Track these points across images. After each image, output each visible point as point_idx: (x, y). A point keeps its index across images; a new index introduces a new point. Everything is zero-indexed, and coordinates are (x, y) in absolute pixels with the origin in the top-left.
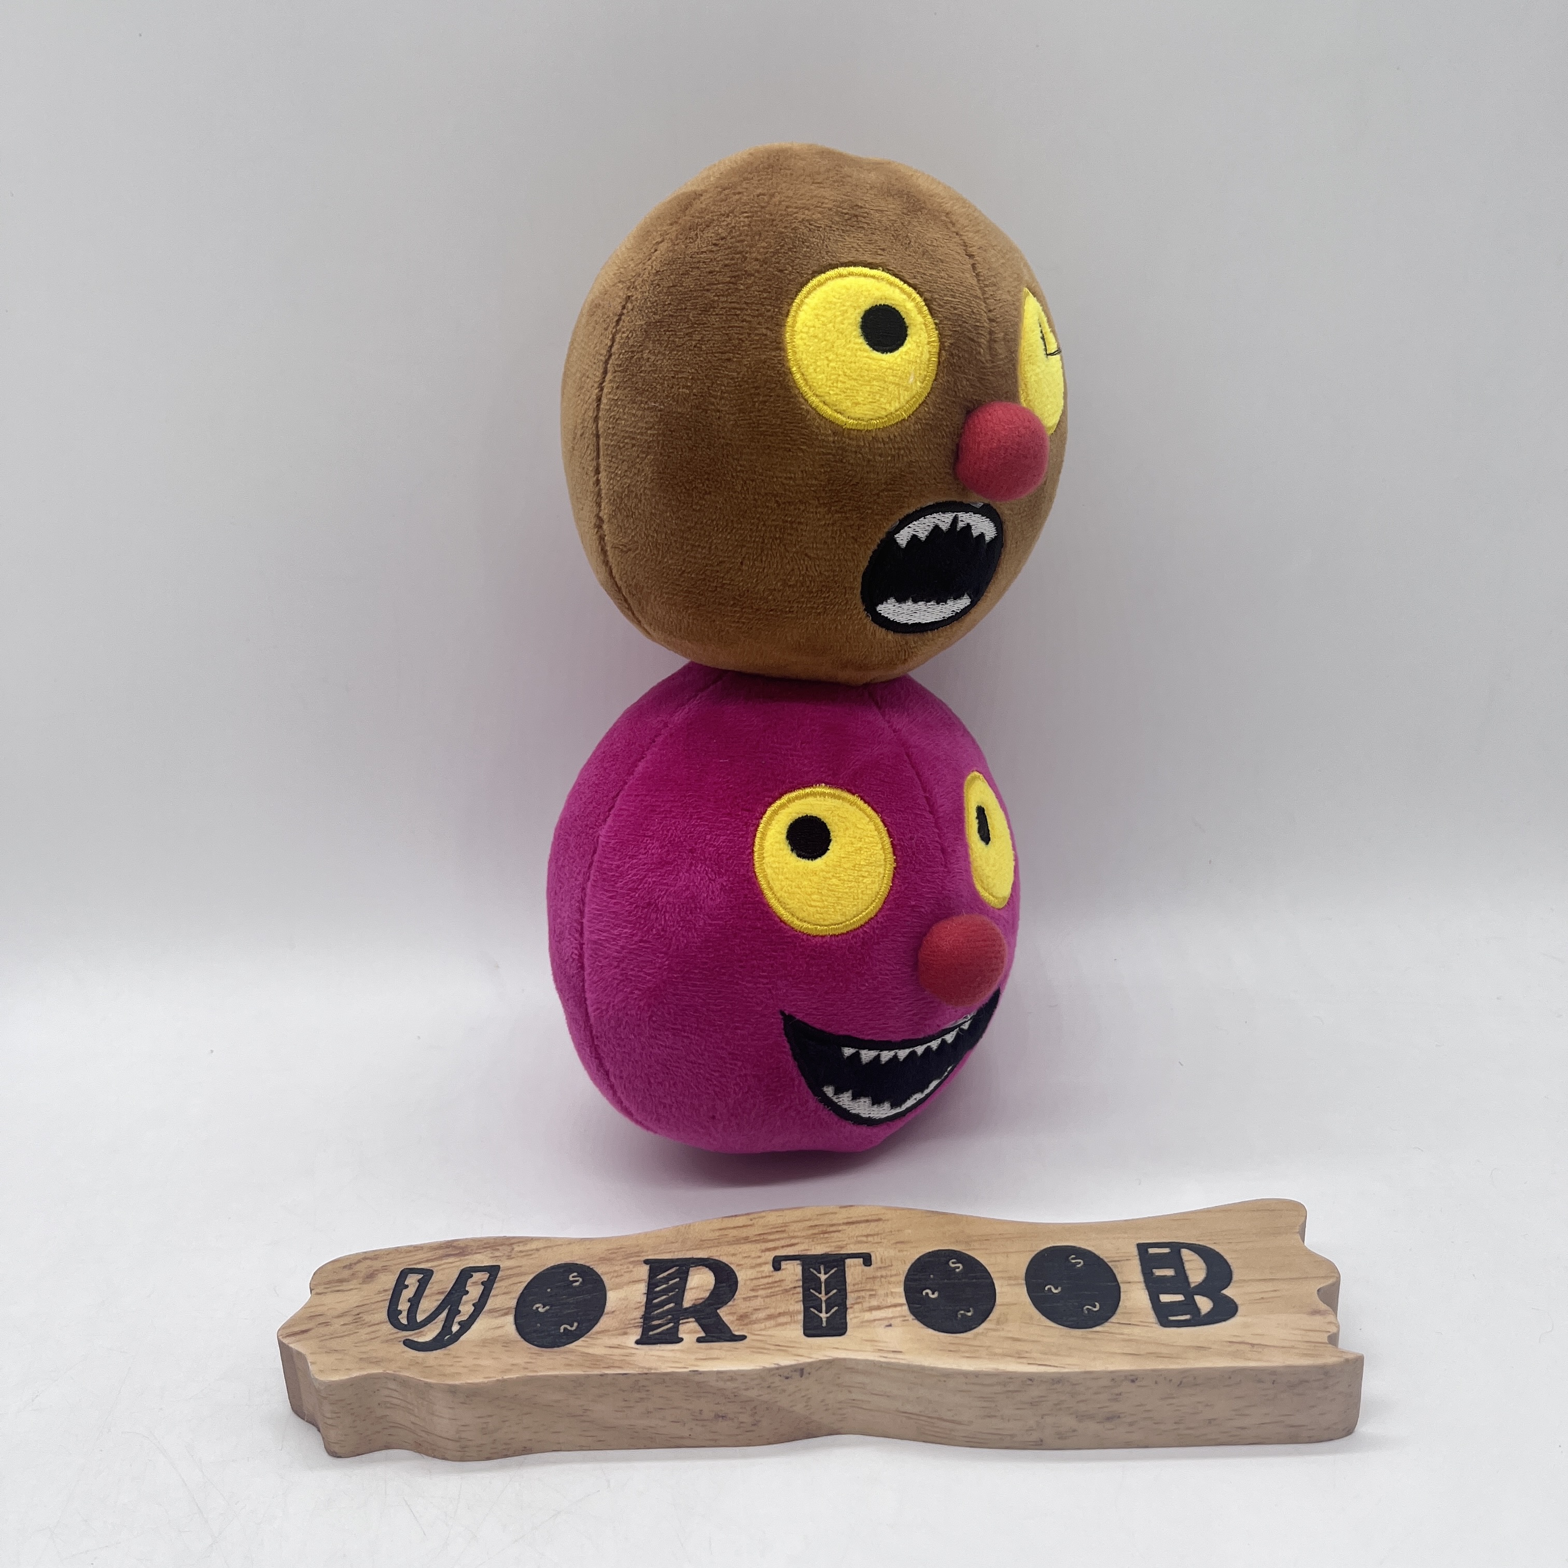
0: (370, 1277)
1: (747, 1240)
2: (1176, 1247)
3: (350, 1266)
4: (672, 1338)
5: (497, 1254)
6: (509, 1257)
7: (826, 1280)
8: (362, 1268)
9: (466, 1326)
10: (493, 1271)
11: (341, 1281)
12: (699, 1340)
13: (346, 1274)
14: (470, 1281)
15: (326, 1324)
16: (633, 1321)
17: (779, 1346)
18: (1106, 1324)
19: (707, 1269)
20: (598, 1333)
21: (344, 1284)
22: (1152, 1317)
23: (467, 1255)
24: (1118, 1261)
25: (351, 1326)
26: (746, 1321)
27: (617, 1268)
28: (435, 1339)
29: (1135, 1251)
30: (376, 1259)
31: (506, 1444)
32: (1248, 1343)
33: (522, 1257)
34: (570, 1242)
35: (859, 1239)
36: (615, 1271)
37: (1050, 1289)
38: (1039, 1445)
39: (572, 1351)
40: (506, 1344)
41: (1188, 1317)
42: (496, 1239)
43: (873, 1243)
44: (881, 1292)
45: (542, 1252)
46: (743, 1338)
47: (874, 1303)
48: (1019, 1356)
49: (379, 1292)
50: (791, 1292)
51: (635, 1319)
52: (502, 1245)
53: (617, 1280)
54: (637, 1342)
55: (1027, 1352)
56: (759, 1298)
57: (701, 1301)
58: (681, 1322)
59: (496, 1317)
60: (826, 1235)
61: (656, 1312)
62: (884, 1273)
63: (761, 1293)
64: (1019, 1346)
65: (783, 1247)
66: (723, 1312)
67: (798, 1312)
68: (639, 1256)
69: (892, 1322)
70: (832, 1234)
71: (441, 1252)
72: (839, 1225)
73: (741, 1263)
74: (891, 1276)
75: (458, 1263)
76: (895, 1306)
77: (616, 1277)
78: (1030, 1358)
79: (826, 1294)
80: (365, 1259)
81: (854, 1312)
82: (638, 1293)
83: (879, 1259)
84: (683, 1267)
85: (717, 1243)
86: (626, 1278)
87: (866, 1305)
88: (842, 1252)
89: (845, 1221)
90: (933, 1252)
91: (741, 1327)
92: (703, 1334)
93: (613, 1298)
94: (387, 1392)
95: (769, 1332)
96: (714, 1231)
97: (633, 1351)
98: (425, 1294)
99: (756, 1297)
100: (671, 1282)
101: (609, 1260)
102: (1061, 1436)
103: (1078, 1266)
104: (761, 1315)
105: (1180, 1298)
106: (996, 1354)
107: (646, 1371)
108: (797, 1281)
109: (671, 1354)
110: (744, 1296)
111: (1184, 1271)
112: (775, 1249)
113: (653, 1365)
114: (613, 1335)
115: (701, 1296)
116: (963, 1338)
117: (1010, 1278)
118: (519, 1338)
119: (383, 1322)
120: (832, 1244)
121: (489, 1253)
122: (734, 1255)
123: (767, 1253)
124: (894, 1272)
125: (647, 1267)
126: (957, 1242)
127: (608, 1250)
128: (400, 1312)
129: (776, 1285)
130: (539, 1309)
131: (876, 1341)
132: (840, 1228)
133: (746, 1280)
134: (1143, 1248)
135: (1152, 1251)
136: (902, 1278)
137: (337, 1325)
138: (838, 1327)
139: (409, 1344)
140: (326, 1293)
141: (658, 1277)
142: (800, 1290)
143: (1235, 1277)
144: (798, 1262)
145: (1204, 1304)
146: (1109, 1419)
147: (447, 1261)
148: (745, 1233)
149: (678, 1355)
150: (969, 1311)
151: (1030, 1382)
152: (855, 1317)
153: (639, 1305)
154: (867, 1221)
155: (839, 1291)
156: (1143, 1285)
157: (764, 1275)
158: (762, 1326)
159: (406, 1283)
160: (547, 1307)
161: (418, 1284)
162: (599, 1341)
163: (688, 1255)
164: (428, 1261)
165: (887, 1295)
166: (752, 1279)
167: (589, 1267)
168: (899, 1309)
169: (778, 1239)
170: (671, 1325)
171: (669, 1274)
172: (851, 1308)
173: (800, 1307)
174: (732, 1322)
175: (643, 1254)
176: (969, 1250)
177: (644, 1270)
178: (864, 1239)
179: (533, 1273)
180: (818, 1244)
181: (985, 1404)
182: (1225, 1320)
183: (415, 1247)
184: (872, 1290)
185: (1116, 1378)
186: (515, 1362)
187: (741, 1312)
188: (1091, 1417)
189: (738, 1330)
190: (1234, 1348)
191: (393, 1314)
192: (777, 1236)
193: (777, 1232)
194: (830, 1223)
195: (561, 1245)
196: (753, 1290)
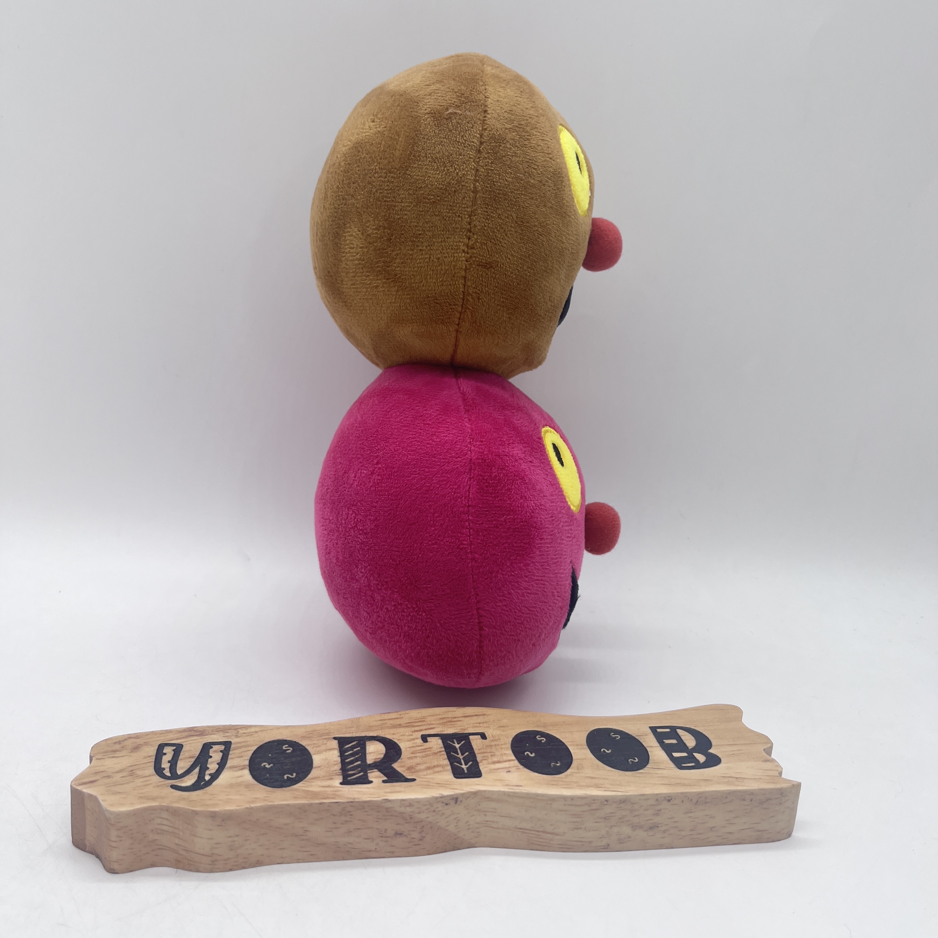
0: (136, 748)
1: (400, 726)
2: (673, 729)
3: (119, 742)
4: (365, 780)
5: (227, 734)
6: (237, 736)
7: (460, 747)
8: (129, 743)
9: (215, 776)
10: (227, 745)
11: (115, 751)
12: (384, 782)
13: (117, 747)
14: (211, 751)
15: (109, 777)
16: (335, 772)
17: (440, 784)
18: (645, 769)
19: (378, 742)
20: (313, 779)
21: (118, 753)
22: (672, 765)
23: (207, 735)
24: (641, 736)
25: (128, 778)
26: (413, 770)
27: (315, 742)
28: (193, 785)
29: (650, 731)
30: (138, 738)
31: (245, 858)
32: (734, 777)
33: (246, 736)
34: (278, 728)
35: (475, 725)
36: (314, 744)
37: (604, 751)
38: (606, 848)
39: (296, 790)
40: (248, 786)
41: (693, 764)
42: (223, 726)
43: (484, 727)
44: (497, 753)
45: (259, 733)
46: (414, 780)
47: (495, 759)
48: (597, 786)
49: (145, 758)
50: (439, 754)
51: (336, 771)
52: (230, 729)
53: (318, 749)
54: (341, 784)
55: (602, 784)
56: (418, 758)
57: (379, 760)
58: (368, 772)
59: (236, 771)
60: (452, 723)
61: (349, 767)
62: (496, 743)
63: (418, 755)
64: (595, 781)
65: (426, 729)
66: (396, 766)
67: (447, 765)
68: (330, 735)
69: (510, 769)
70: (456, 723)
71: (186, 734)
72: (459, 717)
73: (400, 738)
74: (502, 745)
75: (200, 740)
76: (509, 761)
77: (316, 747)
78: (605, 787)
79: (462, 754)
80: (130, 738)
81: (483, 765)
82: (335, 755)
83: (490, 735)
84: (362, 742)
85: (382, 728)
86: (323, 747)
87: (490, 760)
88: (465, 732)
89: (463, 715)
90: (524, 732)
91: (411, 774)
92: (385, 778)
93: (317, 759)
94: (159, 821)
95: (430, 776)
96: (376, 721)
97: (341, 789)
98: (180, 757)
99: (416, 757)
100: (355, 750)
101: (309, 737)
102: (621, 841)
103: (617, 738)
104: (422, 767)
105: (685, 754)
106: (582, 786)
107: (352, 800)
108: (441, 748)
109: (366, 790)
110: (408, 757)
111: (682, 741)
112: (421, 730)
113: (356, 796)
114: (323, 780)
115: (378, 757)
116: (558, 778)
117: (577, 745)
118: (256, 782)
119: (153, 775)
120: (458, 728)
121: (221, 734)
122: (393, 734)
123: (416, 733)
124: (503, 743)
125: (336, 742)
126: (538, 726)
127: (307, 732)
128: (164, 769)
129: (427, 750)
130: (266, 766)
131: (503, 780)
132: (460, 719)
133: (406, 748)
134: (654, 729)
135: (659, 730)
136: (509, 746)
137: (117, 777)
138: (475, 772)
139: (173, 787)
140: (104, 758)
141: (345, 747)
142: (444, 753)
143: (713, 744)
144: (438, 738)
145: (701, 758)
146: (651, 828)
147: (191, 739)
148: (398, 722)
149: (372, 790)
150: (558, 763)
151: (606, 803)
152: (485, 767)
153: (336, 763)
154: (477, 715)
155: (470, 753)
156: (660, 748)
157: (417, 745)
158: (425, 773)
159: (164, 752)
160: (272, 765)
161: (173, 752)
162: (313, 784)
163: (363, 734)
164: (177, 739)
165: (502, 755)
166: (410, 747)
167: (295, 742)
168: (512, 762)
169: (421, 725)
170: (362, 774)
171: (352, 745)
172: (481, 762)
173: (447, 762)
174: (404, 771)
175: (331, 734)
176: (547, 730)
177: (335, 744)
178: (478, 725)
179: (256, 745)
180: (449, 728)
181: (575, 820)
182: (716, 765)
183: (166, 731)
184: (492, 752)
185: (659, 799)
186: (256, 797)
187: (409, 765)
188: (641, 827)
189: (409, 776)
190: (726, 780)
191: (159, 770)
192: (420, 724)
193: (419, 721)
194: (453, 716)
195: (272, 729)
196: (412, 753)
